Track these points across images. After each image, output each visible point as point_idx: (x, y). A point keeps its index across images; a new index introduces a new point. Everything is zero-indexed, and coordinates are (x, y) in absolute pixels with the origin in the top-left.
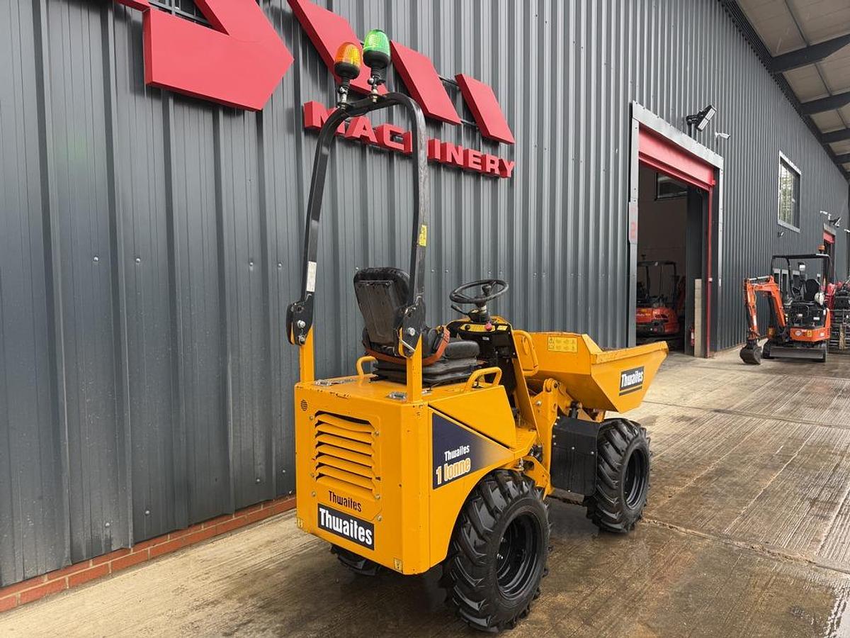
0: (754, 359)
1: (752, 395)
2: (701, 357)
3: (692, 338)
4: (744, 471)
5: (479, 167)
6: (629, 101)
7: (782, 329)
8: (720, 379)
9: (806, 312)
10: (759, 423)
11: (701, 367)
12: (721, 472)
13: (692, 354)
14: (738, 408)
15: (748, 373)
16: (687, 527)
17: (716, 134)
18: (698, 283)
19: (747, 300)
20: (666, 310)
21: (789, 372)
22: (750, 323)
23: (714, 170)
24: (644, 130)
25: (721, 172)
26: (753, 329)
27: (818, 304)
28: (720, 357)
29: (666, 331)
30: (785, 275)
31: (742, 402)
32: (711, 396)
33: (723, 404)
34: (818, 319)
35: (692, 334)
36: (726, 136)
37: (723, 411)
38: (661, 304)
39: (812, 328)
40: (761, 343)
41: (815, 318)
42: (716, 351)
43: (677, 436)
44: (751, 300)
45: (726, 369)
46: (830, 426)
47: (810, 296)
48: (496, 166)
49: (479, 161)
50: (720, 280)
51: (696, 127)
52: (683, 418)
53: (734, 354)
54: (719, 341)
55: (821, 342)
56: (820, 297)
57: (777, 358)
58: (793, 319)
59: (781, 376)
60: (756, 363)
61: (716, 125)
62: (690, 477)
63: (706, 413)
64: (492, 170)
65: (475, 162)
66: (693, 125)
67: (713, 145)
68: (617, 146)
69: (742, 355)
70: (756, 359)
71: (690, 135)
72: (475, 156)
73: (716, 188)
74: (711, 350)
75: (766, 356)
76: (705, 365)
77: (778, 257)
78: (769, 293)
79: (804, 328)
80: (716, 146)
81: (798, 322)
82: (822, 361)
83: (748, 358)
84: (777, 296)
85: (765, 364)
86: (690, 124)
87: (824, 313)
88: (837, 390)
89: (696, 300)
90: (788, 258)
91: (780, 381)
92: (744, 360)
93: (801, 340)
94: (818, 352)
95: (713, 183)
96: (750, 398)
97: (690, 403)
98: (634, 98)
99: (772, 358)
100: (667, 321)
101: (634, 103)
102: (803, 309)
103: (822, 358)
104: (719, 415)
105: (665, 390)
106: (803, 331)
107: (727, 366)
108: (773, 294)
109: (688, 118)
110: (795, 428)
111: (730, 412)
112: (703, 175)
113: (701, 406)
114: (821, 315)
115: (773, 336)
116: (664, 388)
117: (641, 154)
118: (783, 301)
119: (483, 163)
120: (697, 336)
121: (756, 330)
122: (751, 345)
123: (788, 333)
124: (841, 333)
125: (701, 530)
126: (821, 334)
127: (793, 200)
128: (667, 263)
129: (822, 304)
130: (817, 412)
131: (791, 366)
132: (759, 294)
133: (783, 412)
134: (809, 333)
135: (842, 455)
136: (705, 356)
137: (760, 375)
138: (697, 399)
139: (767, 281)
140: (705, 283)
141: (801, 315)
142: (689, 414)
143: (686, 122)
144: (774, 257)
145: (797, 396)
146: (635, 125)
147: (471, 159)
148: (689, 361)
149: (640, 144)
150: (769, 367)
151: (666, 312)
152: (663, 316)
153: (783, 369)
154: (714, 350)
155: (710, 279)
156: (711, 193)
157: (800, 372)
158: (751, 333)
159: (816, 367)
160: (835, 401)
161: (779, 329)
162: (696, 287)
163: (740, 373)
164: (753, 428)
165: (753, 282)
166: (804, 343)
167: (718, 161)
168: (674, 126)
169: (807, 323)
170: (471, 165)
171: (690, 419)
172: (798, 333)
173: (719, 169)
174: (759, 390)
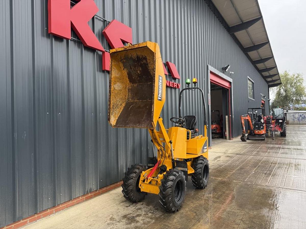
0: (245, 140)
1: (246, 150)
2: (229, 140)
3: (226, 134)
4: (248, 168)
5: (172, 86)
6: (207, 65)
7: (252, 130)
8: (236, 146)
9: (258, 125)
10: (249, 157)
11: (229, 143)
12: (241, 169)
13: (226, 139)
14: (243, 153)
15: (243, 144)
16: (236, 180)
17: (230, 72)
18: (227, 117)
19: (242, 122)
20: (217, 125)
21: (255, 143)
22: (243, 129)
23: (230, 83)
24: (211, 73)
25: (232, 83)
26: (244, 130)
27: (262, 123)
28: (234, 139)
29: (217, 132)
30: (251, 114)
31: (244, 151)
32: (234, 151)
33: (238, 152)
34: (262, 127)
35: (226, 133)
36: (233, 73)
37: (239, 154)
38: (215, 123)
39: (260, 130)
40: (246, 135)
41: (261, 127)
42: (233, 138)
43: (228, 161)
44: (243, 122)
45: (237, 143)
46: (268, 157)
47: (259, 120)
48: (176, 86)
49: (172, 84)
50: (233, 116)
51: (225, 71)
52: (228, 156)
53: (239, 138)
54: (234, 135)
55: (263, 134)
56: (262, 121)
57: (251, 139)
58: (255, 128)
59: (253, 145)
60: (245, 141)
61: (230, 70)
62: (234, 170)
63: (234, 155)
64: (175, 87)
65: (171, 85)
66: (224, 70)
67: (229, 76)
68: (204, 78)
69: (241, 139)
70: (245, 139)
71: (223, 73)
72: (171, 83)
73: (231, 88)
74: (232, 138)
75: (248, 139)
76: (230, 142)
77: (250, 109)
78: (248, 120)
79: (258, 130)
80: (230, 76)
81: (257, 128)
82: (264, 140)
83: (243, 140)
84: (250, 120)
85: (248, 141)
86: (223, 70)
87: (264, 125)
88: (269, 148)
89: (226, 122)
90: (252, 109)
91: (253, 146)
92: (242, 140)
93: (258, 134)
94: (263, 137)
95: (230, 87)
96: (245, 150)
97: (229, 152)
98: (208, 64)
99: (250, 139)
100: (217, 129)
101: (208, 65)
102: (258, 124)
103: (264, 139)
104: (238, 155)
105: (220, 149)
106: (258, 131)
107: (237, 142)
108: (249, 120)
109: (223, 68)
110: (259, 158)
111: (241, 154)
112: (227, 84)
113: (232, 153)
114: (263, 126)
115: (249, 133)
116: (220, 148)
117: (211, 80)
118: (252, 122)
119: (173, 85)
120: (227, 133)
121: (245, 131)
122: (243, 136)
123: (254, 132)
124: (269, 132)
125: (239, 181)
126: (263, 132)
127: (252, 91)
128: (217, 111)
129: (263, 123)
130: (264, 153)
131: (256, 142)
132: (245, 120)
133: (255, 154)
134: (260, 131)
135: (272, 163)
136: (230, 140)
137: (247, 144)
138: (230, 151)
139: (247, 116)
140: (229, 117)
141: (257, 126)
142: (229, 155)
143: (222, 70)
144: (249, 109)
145: (258, 150)
146: (209, 71)
147: (171, 84)
148: (225, 141)
149: (211, 77)
150: (249, 142)
151: (217, 126)
152: (216, 127)
153: (253, 143)
154: (233, 137)
155: (230, 116)
156: (229, 90)
157: (258, 143)
158: (243, 132)
159: (262, 142)
160: (269, 151)
161: (251, 131)
162: (226, 118)
163: (241, 144)
164: (248, 158)
165: (243, 116)
166: (258, 135)
167: (231, 80)
168: (219, 71)
169: (259, 129)
170: (171, 86)
171: (230, 156)
172: (257, 132)
173: (231, 82)
174: (247, 149)
